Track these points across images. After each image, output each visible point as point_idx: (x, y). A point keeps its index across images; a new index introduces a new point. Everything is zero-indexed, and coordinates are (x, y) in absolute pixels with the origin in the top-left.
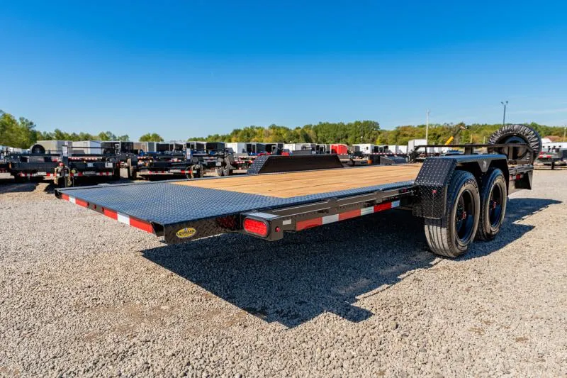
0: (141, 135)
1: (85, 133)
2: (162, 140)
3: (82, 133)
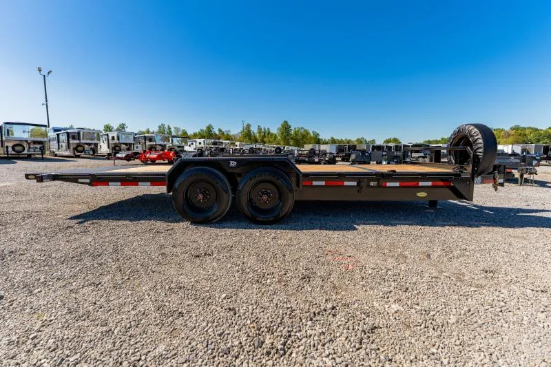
0: (385, 140)
1: (348, 139)
2: (400, 143)
3: (346, 139)
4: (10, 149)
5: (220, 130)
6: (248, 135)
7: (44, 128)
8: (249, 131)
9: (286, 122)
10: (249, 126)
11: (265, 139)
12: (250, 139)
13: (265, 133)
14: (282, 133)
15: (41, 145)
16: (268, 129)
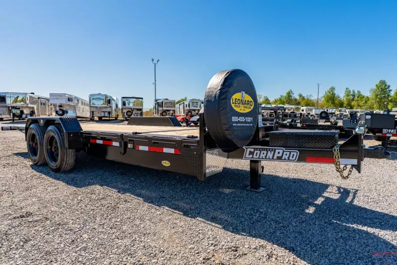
4: (125, 114)
5: (300, 96)
6: (332, 99)
7: (141, 100)
8: (333, 94)
9: (383, 82)
10: (333, 89)
11: (353, 103)
12: (333, 103)
13: (354, 96)
14: (377, 96)
15: (140, 112)
16: (359, 92)
